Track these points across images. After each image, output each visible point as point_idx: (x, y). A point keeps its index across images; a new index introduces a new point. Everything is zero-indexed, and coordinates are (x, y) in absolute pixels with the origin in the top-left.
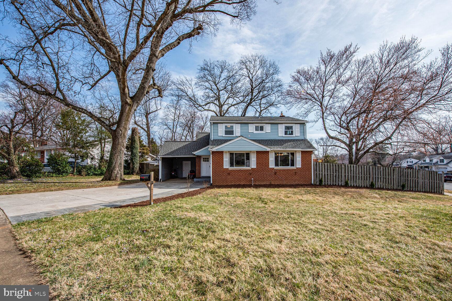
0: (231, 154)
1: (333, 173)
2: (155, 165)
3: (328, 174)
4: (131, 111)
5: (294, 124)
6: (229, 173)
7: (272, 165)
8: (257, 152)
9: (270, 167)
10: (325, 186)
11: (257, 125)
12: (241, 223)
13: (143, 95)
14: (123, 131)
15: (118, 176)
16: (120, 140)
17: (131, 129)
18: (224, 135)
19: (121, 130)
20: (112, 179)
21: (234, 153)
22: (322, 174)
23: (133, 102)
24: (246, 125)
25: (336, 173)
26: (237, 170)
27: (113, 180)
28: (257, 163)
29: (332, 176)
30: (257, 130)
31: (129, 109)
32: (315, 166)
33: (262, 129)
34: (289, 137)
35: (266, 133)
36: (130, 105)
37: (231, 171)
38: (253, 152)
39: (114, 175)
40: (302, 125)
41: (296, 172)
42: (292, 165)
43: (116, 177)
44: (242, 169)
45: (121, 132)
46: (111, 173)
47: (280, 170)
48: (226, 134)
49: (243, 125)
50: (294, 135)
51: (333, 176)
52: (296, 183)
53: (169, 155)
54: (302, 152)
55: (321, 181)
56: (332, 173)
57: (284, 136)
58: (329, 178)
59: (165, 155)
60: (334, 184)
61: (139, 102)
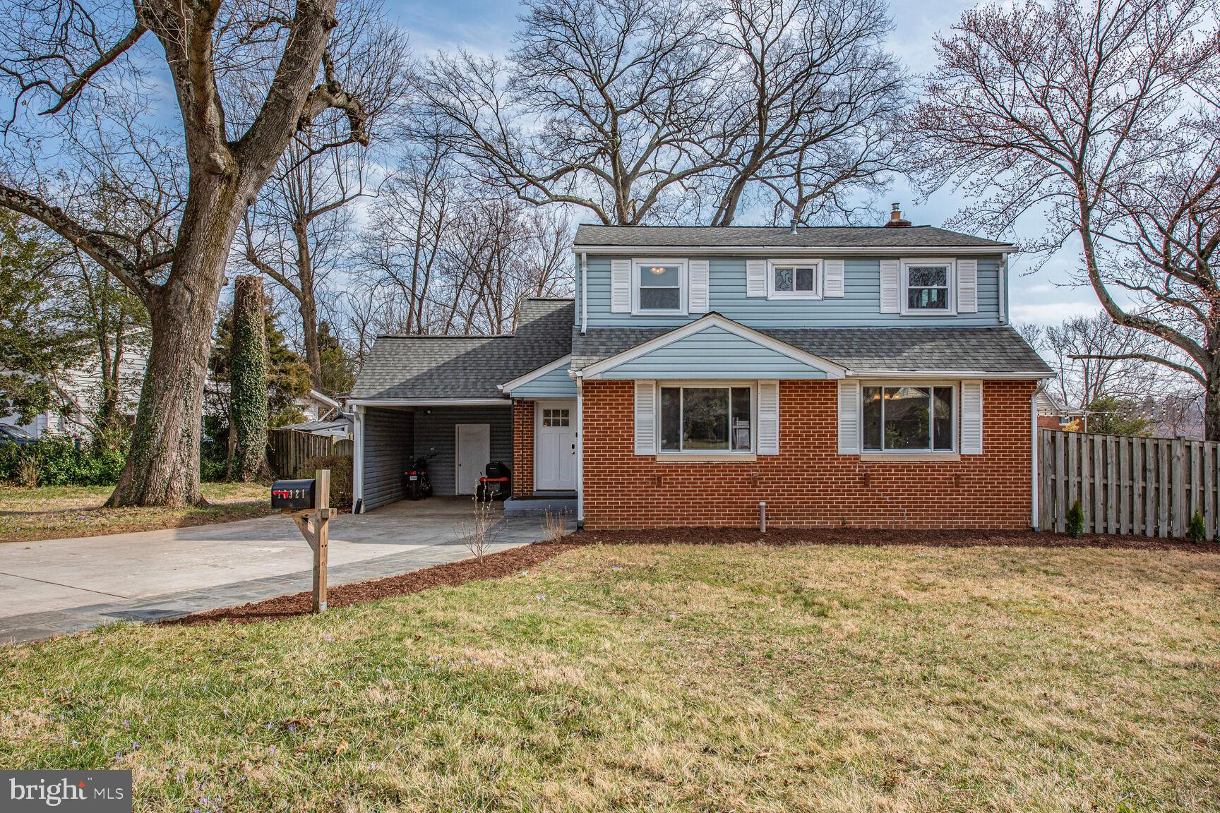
0: (670, 393)
1: (1132, 479)
2: (335, 440)
3: (1106, 486)
4: (231, 204)
5: (953, 260)
6: (658, 475)
7: (849, 441)
8: (782, 382)
9: (842, 450)
10: (1094, 539)
11: (784, 263)
12: (712, 698)
13: (284, 135)
14: (199, 290)
15: (176, 485)
16: (187, 332)
17: (231, 282)
18: (636, 311)
19: (188, 288)
20: (150, 498)
21: (682, 386)
22: (1080, 483)
23: (241, 163)
24: (734, 266)
25: (1144, 479)
26: (693, 466)
27: (155, 504)
28: (783, 435)
29: (1125, 493)
30: (781, 285)
31: (224, 195)
32: (1047, 449)
33: (805, 280)
34: (927, 317)
35: (824, 298)
36: (229, 178)
37: (669, 466)
38: (767, 384)
39: (157, 482)
40: (988, 266)
41: (957, 475)
42: (944, 441)
43: (169, 489)
44: (716, 460)
45: (188, 295)
46: (149, 472)
47: (886, 467)
48: (644, 305)
49: (721, 265)
50: (951, 311)
51: (1131, 496)
52: (962, 522)
53: (396, 396)
54: (987, 383)
55: (1074, 516)
56: (1125, 482)
57: (905, 311)
58: (1112, 501)
59: (380, 396)
60: (1137, 531)
61: (265, 165)
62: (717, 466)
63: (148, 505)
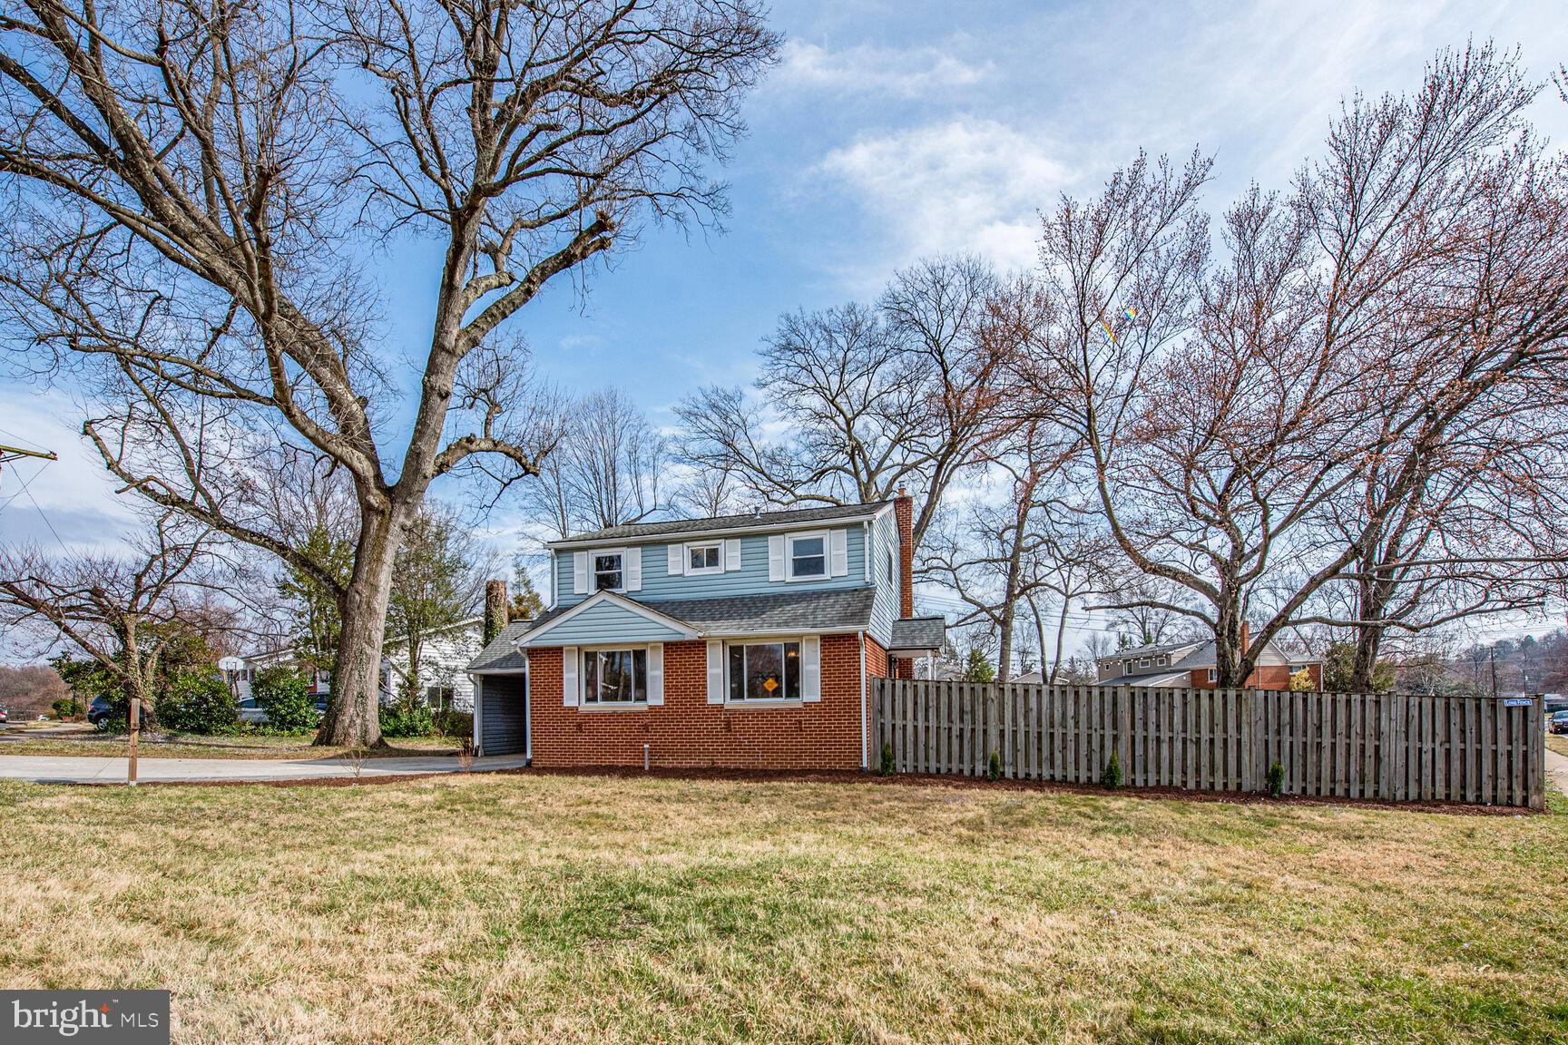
1: (950, 720)
3: (927, 728)
4: (387, 531)
5: (827, 531)
6: (581, 723)
7: (717, 692)
8: (666, 644)
9: (710, 701)
10: (918, 777)
11: (696, 545)
13: (420, 478)
14: (366, 593)
15: (352, 731)
16: (358, 623)
20: (334, 740)
22: (905, 726)
23: (392, 501)
24: (657, 550)
25: (962, 720)
26: (604, 715)
28: (667, 688)
29: (944, 735)
30: (696, 561)
31: (380, 525)
32: (877, 695)
33: (713, 558)
34: (810, 582)
35: (726, 572)
36: (383, 512)
37: (587, 715)
38: (654, 646)
39: (339, 729)
40: (855, 534)
41: (797, 722)
42: (793, 691)
43: (347, 735)
44: (620, 710)
45: (357, 597)
46: (336, 722)
47: (745, 714)
49: (650, 551)
50: (827, 576)
51: (950, 737)
52: (805, 763)
54: (824, 638)
55: (886, 756)
56: (944, 724)
57: (790, 578)
58: (933, 743)
60: (955, 770)
61: (410, 500)
62: (620, 715)
63: (333, 745)
